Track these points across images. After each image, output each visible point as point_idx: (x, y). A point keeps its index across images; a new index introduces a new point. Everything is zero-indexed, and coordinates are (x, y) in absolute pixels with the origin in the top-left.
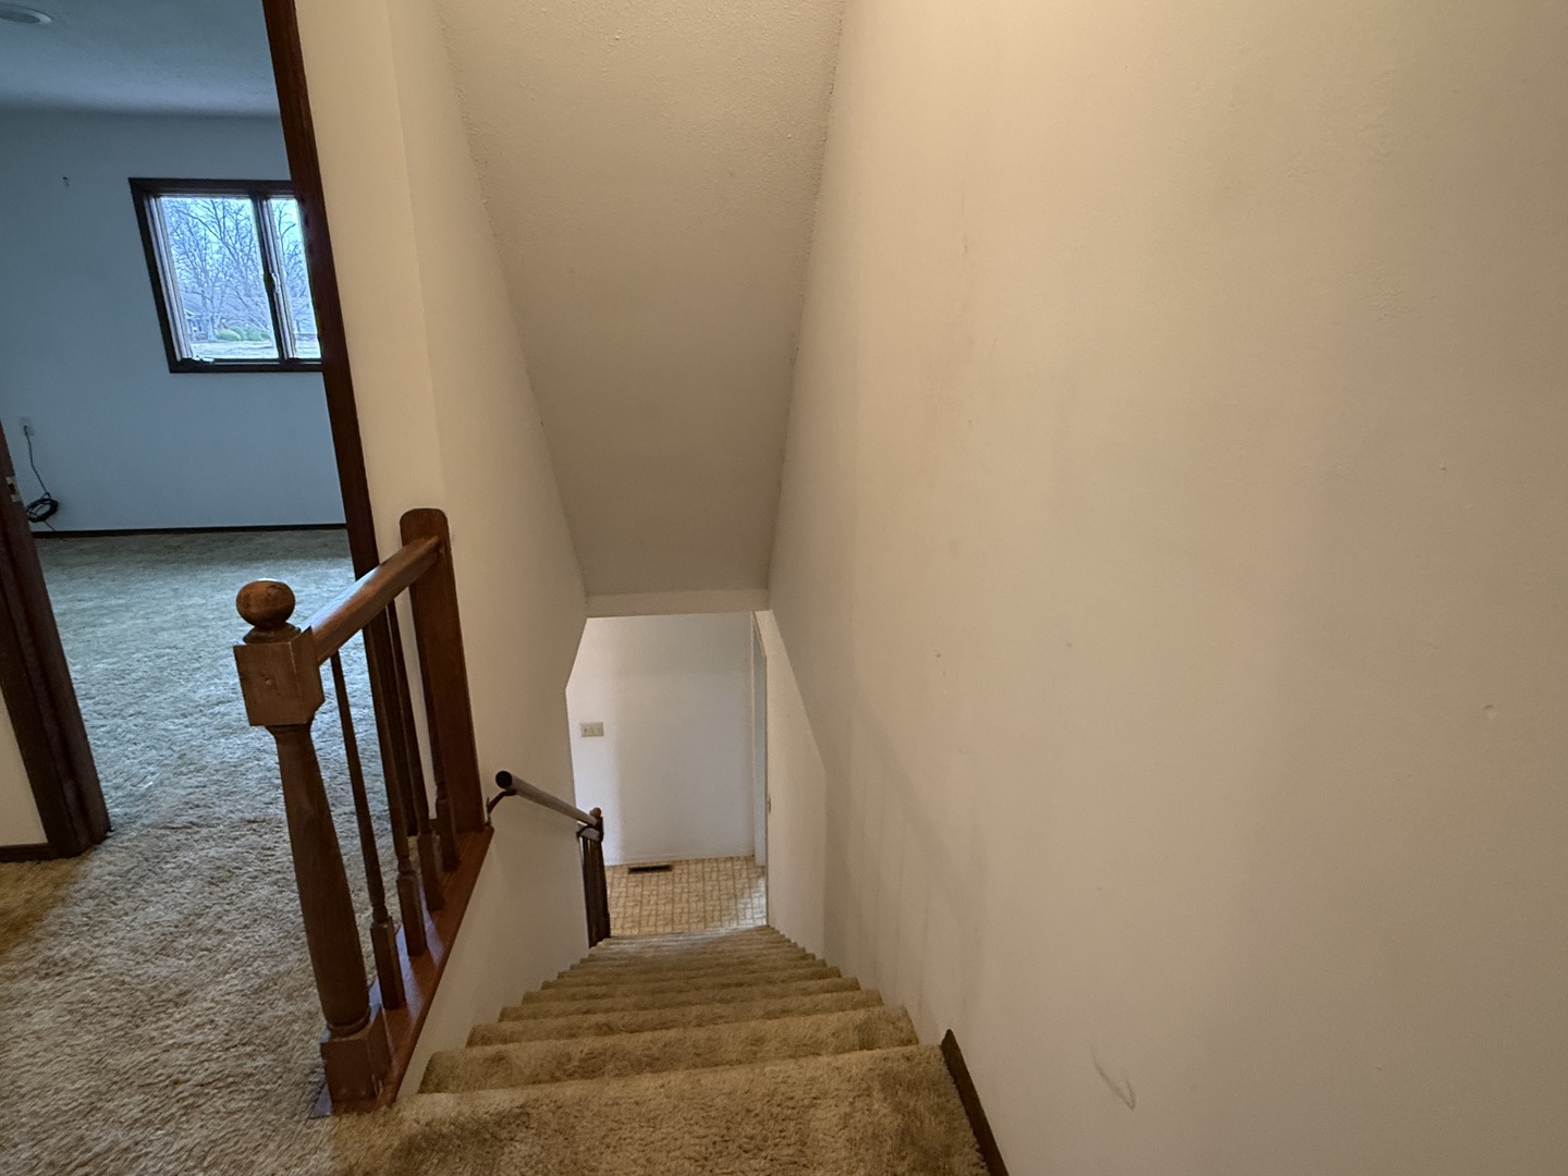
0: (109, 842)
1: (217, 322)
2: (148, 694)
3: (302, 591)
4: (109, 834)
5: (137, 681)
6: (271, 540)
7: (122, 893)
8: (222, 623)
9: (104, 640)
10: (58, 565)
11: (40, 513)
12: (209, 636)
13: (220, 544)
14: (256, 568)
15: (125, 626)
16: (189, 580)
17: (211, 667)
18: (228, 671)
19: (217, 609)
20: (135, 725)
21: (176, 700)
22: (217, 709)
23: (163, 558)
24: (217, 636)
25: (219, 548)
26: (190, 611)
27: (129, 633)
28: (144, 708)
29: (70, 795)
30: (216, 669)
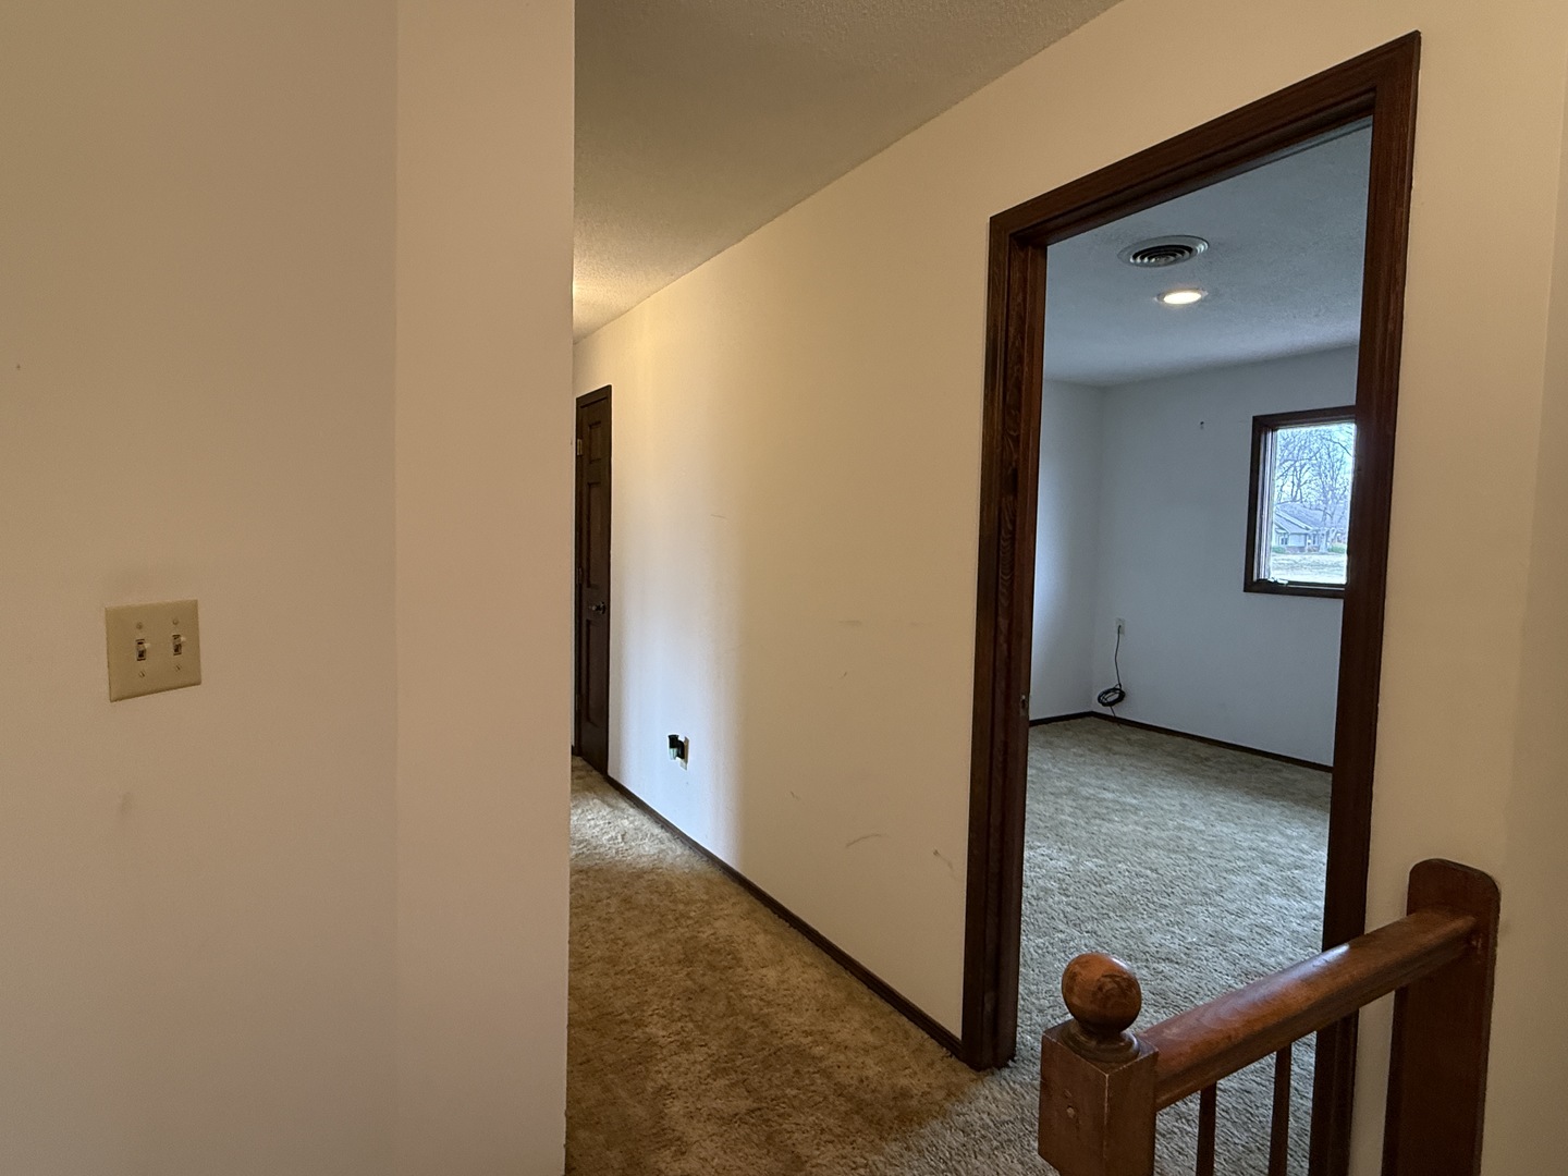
0: (1006, 1072)
1: (1332, 536)
2: (1111, 914)
3: (1308, 853)
4: (1010, 1063)
5: (1109, 894)
6: (1299, 777)
7: (985, 1147)
8: (1209, 861)
9: (1104, 837)
10: (1106, 748)
11: (1110, 699)
12: (1191, 871)
13: (1246, 767)
14: (1270, 806)
15: (1125, 829)
16: (1201, 798)
17: (1178, 911)
18: (1192, 923)
19: (1211, 842)
20: (1086, 945)
21: (1131, 935)
22: (1161, 966)
23: (1188, 767)
24: (1198, 875)
25: (1242, 770)
26: (1185, 835)
27: (1125, 839)
28: (1101, 930)
29: (988, 1007)
30: (1182, 915)
